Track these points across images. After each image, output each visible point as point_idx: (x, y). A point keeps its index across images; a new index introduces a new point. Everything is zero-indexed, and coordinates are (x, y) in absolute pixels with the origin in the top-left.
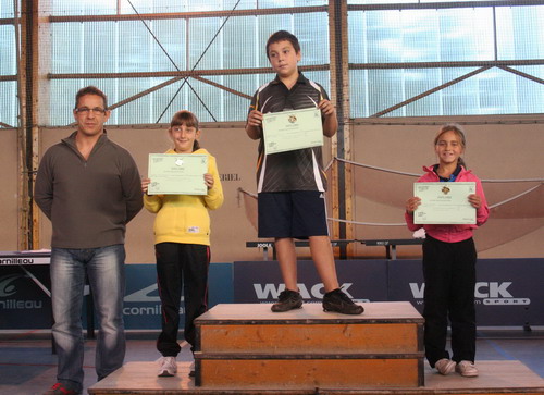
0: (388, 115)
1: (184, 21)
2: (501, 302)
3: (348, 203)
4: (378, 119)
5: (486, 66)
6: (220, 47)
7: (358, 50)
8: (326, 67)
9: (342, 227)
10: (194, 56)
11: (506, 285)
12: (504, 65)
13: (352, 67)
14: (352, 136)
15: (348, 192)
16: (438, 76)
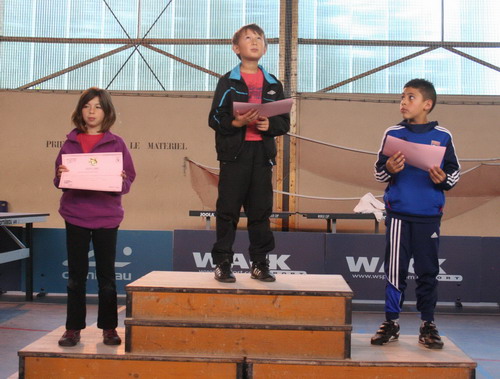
0: (335, 91)
3: (292, 175)
4: (323, 95)
5: (432, 46)
6: (171, 16)
7: (308, 25)
8: (275, 41)
9: (286, 199)
10: (146, 24)
12: (450, 46)
13: (302, 41)
14: (299, 110)
15: (292, 165)
16: (384, 55)
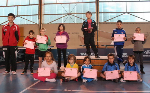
0: (107, 22)
1: (69, 4)
2: (125, 56)
3: (99, 38)
4: (104, 23)
5: (125, 13)
6: (75, 9)
7: (101, 10)
8: (95, 13)
9: (98, 42)
10: (71, 10)
11: (126, 53)
12: (128, 13)
13: (100, 13)
14: (100, 26)
15: (99, 36)
16: (116, 15)
